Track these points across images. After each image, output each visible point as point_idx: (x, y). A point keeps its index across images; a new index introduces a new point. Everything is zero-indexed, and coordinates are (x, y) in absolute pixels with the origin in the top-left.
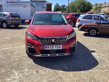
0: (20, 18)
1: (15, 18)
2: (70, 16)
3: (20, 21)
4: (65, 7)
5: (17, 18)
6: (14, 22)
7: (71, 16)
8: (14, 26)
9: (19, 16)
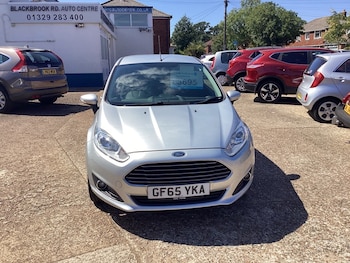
0: (61, 69)
1: (40, 71)
2: (262, 60)
3: (63, 82)
4: (207, 30)
5: (48, 71)
6: (36, 85)
7: (267, 59)
8: (37, 101)
9: (56, 63)
